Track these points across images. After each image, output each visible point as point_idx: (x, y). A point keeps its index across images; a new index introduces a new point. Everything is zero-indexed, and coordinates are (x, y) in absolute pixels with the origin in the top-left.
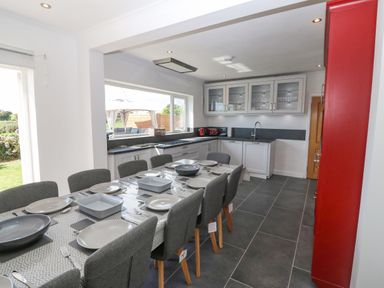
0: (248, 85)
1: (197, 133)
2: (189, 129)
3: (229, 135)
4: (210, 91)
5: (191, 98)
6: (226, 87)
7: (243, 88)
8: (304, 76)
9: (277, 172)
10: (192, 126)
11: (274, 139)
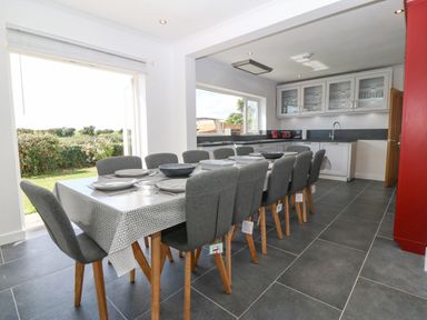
0: (325, 84)
1: (269, 135)
2: (261, 132)
3: (304, 137)
4: (283, 92)
5: (264, 100)
6: (300, 88)
7: (321, 86)
8: (390, 70)
9: (358, 175)
10: (264, 129)
11: (356, 140)
